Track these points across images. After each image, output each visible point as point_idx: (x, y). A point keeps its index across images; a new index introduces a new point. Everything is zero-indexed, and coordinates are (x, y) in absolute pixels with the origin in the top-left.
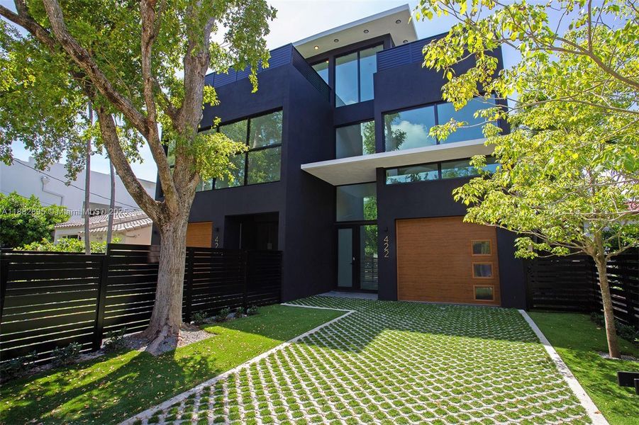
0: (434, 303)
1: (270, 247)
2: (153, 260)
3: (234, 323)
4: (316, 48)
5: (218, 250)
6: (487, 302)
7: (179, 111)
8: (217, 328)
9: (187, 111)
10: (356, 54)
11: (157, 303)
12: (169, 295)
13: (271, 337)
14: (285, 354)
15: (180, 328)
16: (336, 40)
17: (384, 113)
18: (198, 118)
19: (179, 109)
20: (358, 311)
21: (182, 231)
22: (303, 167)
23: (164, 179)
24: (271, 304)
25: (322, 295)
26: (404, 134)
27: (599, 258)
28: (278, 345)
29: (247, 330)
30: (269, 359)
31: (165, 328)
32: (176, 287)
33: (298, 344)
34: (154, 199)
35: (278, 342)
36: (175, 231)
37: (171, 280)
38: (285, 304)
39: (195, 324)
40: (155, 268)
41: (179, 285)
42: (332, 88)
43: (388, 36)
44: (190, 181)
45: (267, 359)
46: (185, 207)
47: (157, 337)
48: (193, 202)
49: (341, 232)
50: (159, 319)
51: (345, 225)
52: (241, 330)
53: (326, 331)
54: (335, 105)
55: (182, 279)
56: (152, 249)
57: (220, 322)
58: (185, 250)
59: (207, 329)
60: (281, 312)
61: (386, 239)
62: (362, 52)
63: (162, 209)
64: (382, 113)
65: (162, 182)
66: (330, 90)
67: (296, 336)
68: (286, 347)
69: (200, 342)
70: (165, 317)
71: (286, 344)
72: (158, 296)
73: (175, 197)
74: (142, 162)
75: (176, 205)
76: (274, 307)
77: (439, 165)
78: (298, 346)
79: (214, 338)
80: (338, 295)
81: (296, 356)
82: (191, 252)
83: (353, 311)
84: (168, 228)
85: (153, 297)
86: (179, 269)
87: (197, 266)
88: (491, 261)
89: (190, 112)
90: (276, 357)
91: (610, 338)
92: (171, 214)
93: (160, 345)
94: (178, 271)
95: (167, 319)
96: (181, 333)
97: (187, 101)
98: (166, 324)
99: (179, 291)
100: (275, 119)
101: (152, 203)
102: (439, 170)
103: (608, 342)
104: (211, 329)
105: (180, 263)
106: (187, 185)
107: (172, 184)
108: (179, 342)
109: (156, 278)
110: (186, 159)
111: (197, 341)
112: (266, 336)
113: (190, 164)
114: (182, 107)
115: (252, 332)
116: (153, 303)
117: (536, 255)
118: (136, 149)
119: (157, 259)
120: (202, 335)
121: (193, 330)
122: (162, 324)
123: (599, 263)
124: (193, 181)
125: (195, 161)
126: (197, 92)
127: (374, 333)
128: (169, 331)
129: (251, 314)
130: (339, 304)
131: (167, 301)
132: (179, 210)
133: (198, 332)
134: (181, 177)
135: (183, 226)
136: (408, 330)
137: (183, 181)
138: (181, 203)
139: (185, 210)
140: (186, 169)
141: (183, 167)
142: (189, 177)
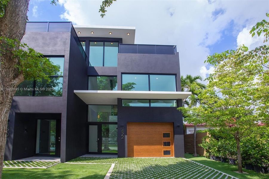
4: (79, 33)
6: (169, 156)
10: (103, 43)
16: (92, 33)
17: (122, 73)
20: (116, 163)
22: (75, 91)
25: (84, 156)
38: (67, 163)
44: (14, 78)
46: (9, 98)
49: (91, 127)
51: (93, 124)
54: (89, 65)
61: (122, 131)
62: (106, 43)
64: (121, 73)
83: (113, 164)
88: (170, 140)
102: (150, 103)
106: (11, 81)
124: (17, 79)
135: (6, 113)
137: (7, 77)
138: (6, 94)
139: (8, 100)
140: (9, 68)
141: (6, 65)
142: (13, 75)
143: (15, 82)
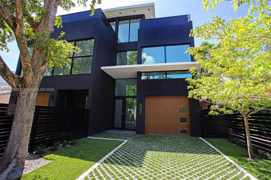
0: (162, 135)
1: (80, 107)
2: (10, 114)
3: (62, 151)
4: (111, 15)
5: (52, 108)
6: (185, 134)
7: (38, 24)
8: (52, 156)
9: (44, 24)
10: (129, 21)
11: (10, 143)
12: (20, 137)
13: (87, 160)
14: (99, 171)
15: (26, 159)
16: (120, 13)
17: (142, 47)
18: (51, 30)
19: (39, 23)
20: (129, 140)
21: (34, 96)
22: (102, 68)
23: (24, 61)
24: (82, 138)
25: (108, 132)
26: (145, 59)
27: (245, 115)
28: (93, 165)
29: (72, 156)
30: (90, 176)
31: (15, 160)
32: (25, 131)
33: (105, 163)
34: (15, 73)
35: (92, 163)
36: (29, 95)
37: (23, 127)
38: (90, 137)
39: (36, 154)
40: (11, 119)
41: (28, 130)
42: (117, 34)
43: (144, 15)
44: (42, 65)
45: (89, 177)
46: (37, 81)
47: (7, 167)
48: (43, 79)
49: (117, 101)
50: (10, 154)
51: (119, 98)
52: (68, 156)
53: (118, 153)
54: (117, 42)
55: (31, 126)
56: (10, 106)
57: (54, 151)
58: (34, 108)
59: (45, 157)
60: (89, 142)
61: (141, 105)
62: (131, 20)
63: (20, 81)
65: (23, 63)
66: (116, 34)
67: (102, 158)
68: (99, 166)
69: (41, 168)
70: (15, 152)
71: (97, 164)
72: (11, 137)
73: (31, 74)
74: (8, 51)
75: (31, 79)
76: (84, 139)
77: (166, 72)
78: (105, 164)
79: (50, 163)
80: (115, 132)
81: (106, 173)
82: (38, 108)
83: (126, 141)
84: (24, 93)
85: (7, 138)
86: (29, 120)
87: (40, 117)
89: (46, 25)
90: (94, 174)
91: (250, 151)
92: (27, 84)
93: (8, 174)
94: (28, 121)
95: (17, 153)
96: (27, 162)
97: (45, 18)
98: (16, 157)
99: (28, 134)
100: (85, 46)
101: (13, 76)
102: (166, 75)
103: (249, 152)
104: (48, 156)
105: (30, 115)
106: (40, 68)
107: (30, 65)
108: (25, 170)
109: (11, 126)
110: (41, 52)
111: (39, 167)
112: (85, 160)
113: (43, 56)
114: (41, 22)
115: (75, 157)
116: (7, 142)
117: (218, 114)
118: (5, 42)
119: (13, 113)
120: (42, 162)
121: (35, 159)
122: (12, 157)
123: (245, 117)
124: (44, 66)
125: (46, 54)
126: (51, 15)
127: (143, 153)
128: (18, 162)
129: (71, 144)
130: (118, 137)
131: (18, 141)
132: (33, 82)
133: (39, 160)
134: (36, 62)
135: (34, 93)
136: (159, 150)
137: (37, 65)
138: (35, 78)
139: (37, 83)
140: (40, 58)
141: (38, 56)
142: (41, 63)
143: (43, 68)
